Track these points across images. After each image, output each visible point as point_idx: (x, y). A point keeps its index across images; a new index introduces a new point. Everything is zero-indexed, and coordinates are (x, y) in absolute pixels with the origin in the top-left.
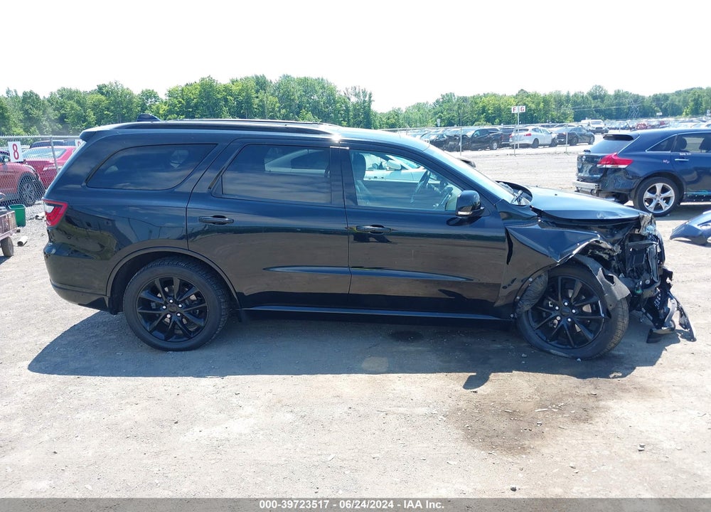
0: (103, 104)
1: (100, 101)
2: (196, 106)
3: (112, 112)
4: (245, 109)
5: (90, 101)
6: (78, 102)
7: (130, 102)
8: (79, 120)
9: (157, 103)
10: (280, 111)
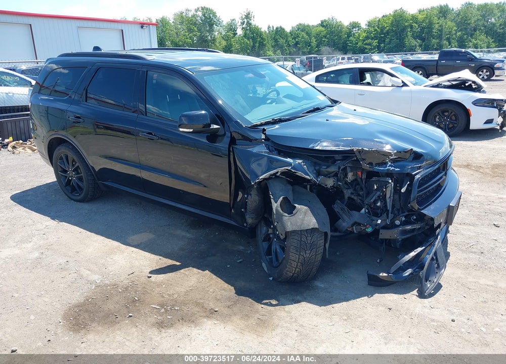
0: (323, 34)
1: (321, 32)
2: (388, 32)
3: (327, 39)
4: (426, 33)
5: (314, 32)
6: (307, 33)
7: (341, 32)
8: (306, 45)
9: (359, 31)
10: (456, 34)
